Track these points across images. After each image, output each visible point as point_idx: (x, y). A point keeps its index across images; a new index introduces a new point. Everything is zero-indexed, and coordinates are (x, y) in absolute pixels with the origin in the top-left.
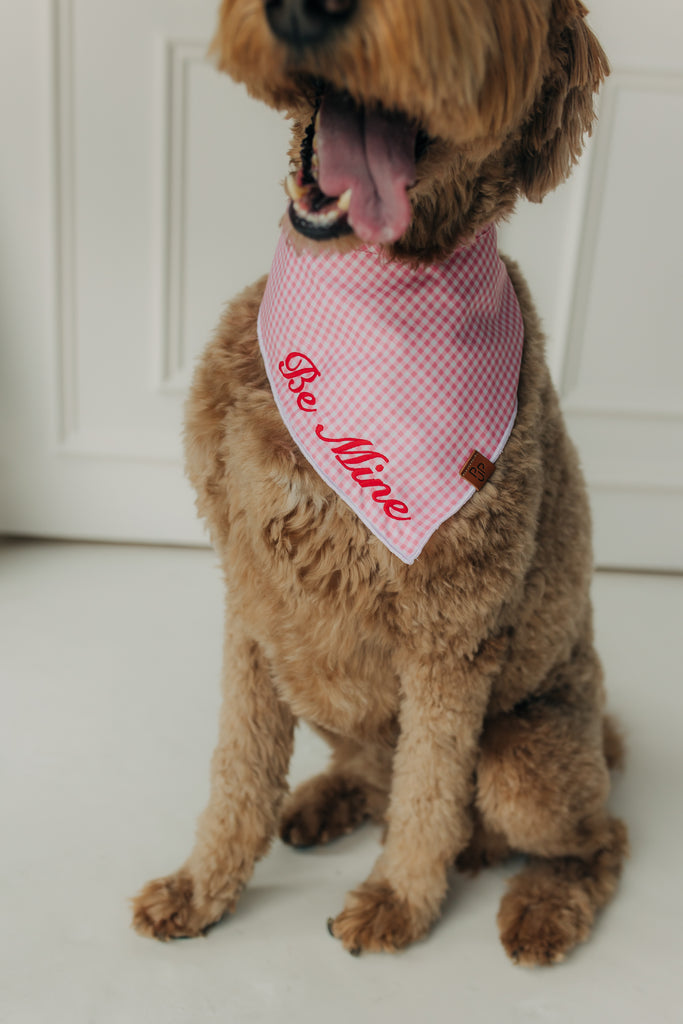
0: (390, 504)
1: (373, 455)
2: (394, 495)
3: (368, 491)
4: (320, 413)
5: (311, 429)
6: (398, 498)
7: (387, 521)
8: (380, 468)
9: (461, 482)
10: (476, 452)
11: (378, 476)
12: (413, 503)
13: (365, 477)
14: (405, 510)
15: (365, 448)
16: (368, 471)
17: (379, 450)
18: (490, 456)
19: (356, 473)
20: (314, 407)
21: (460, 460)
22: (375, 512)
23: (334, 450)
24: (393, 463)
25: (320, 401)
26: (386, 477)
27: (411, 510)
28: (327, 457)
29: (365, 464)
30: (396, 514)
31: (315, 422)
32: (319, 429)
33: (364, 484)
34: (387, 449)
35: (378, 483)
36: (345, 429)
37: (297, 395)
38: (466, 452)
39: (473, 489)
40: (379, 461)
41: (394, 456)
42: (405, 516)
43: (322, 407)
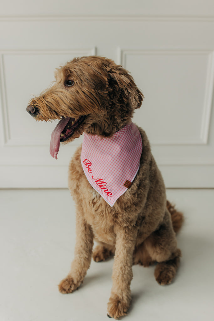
0: (108, 193)
1: (104, 182)
2: (109, 191)
3: (103, 190)
4: (93, 173)
5: (91, 177)
6: (110, 192)
7: (107, 197)
8: (105, 185)
9: (124, 187)
10: (127, 180)
11: (105, 187)
12: (113, 193)
13: (102, 187)
14: (111, 194)
15: (102, 181)
16: (103, 186)
17: (104, 181)
18: (131, 181)
19: (100, 186)
20: (91, 172)
21: (124, 182)
22: (105, 195)
23: (96, 181)
24: (108, 184)
25: (92, 170)
26: (107, 187)
27: (113, 194)
28: (94, 183)
29: (102, 184)
30: (110, 195)
31: (92, 175)
32: (93, 177)
33: (102, 189)
34: (106, 181)
35: (105, 188)
36: (97, 177)
37: (88, 169)
38: (125, 180)
39: (127, 189)
40: (105, 184)
41: (108, 182)
42: (111, 195)
43: (93, 172)
